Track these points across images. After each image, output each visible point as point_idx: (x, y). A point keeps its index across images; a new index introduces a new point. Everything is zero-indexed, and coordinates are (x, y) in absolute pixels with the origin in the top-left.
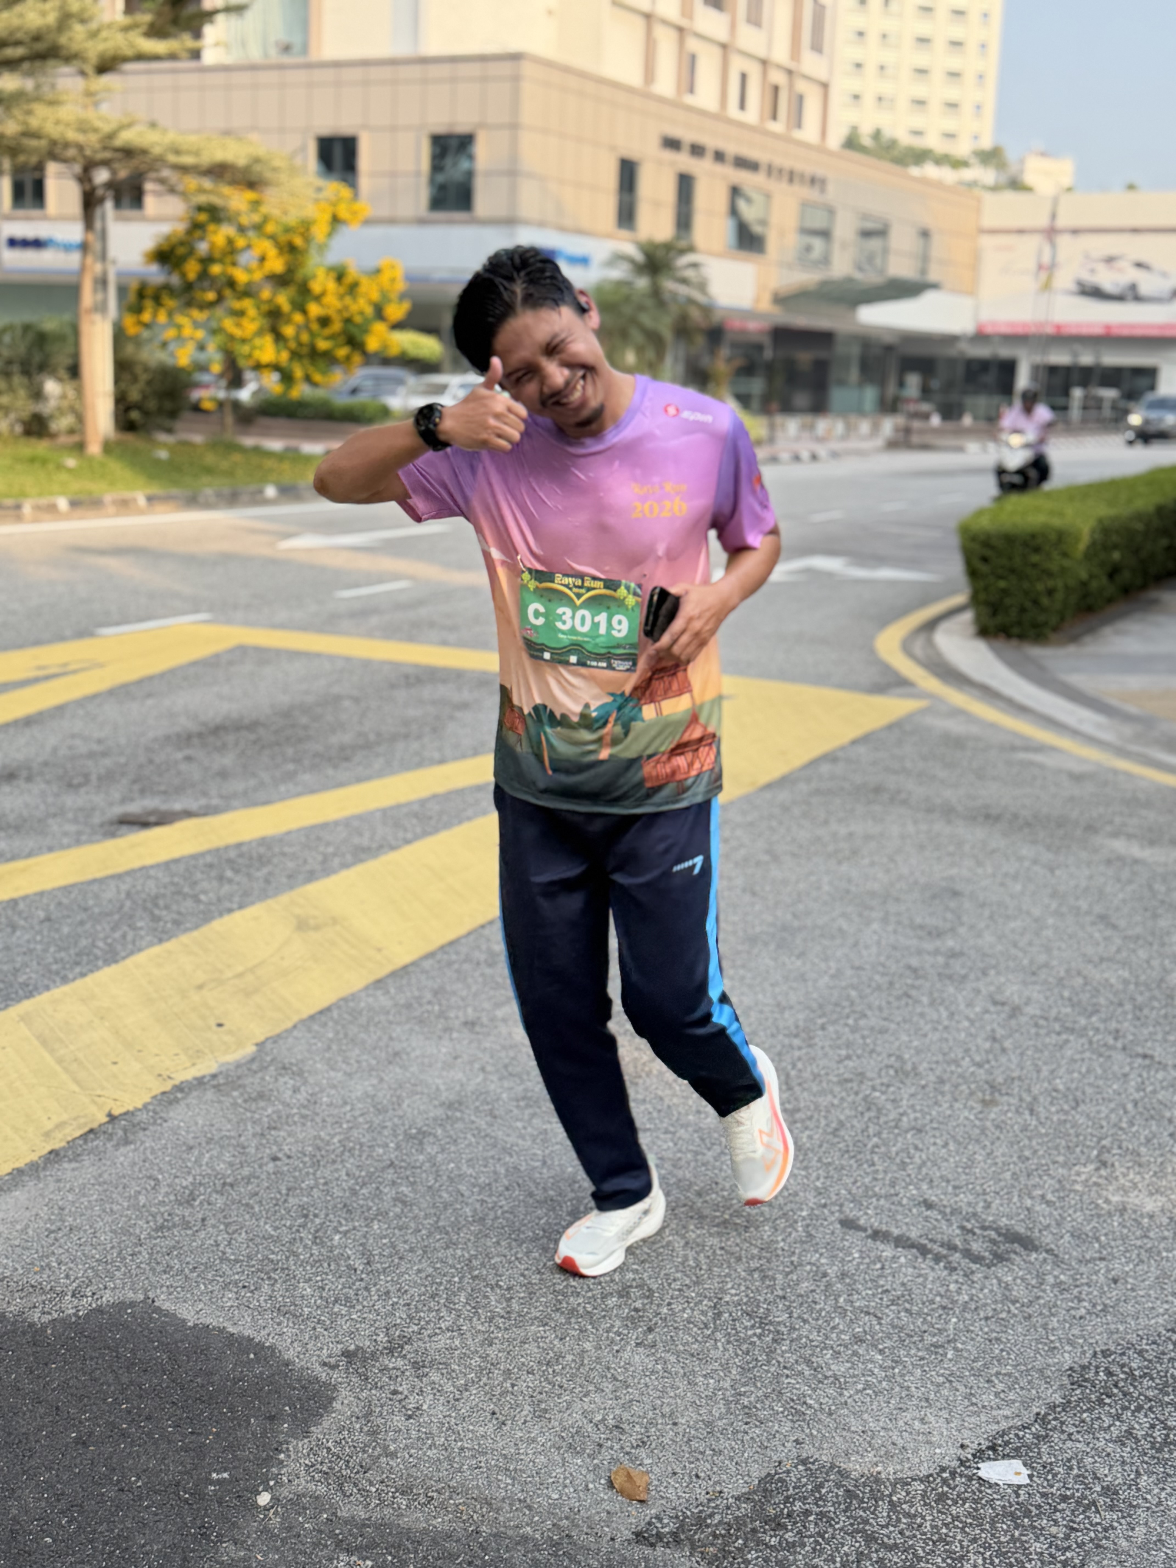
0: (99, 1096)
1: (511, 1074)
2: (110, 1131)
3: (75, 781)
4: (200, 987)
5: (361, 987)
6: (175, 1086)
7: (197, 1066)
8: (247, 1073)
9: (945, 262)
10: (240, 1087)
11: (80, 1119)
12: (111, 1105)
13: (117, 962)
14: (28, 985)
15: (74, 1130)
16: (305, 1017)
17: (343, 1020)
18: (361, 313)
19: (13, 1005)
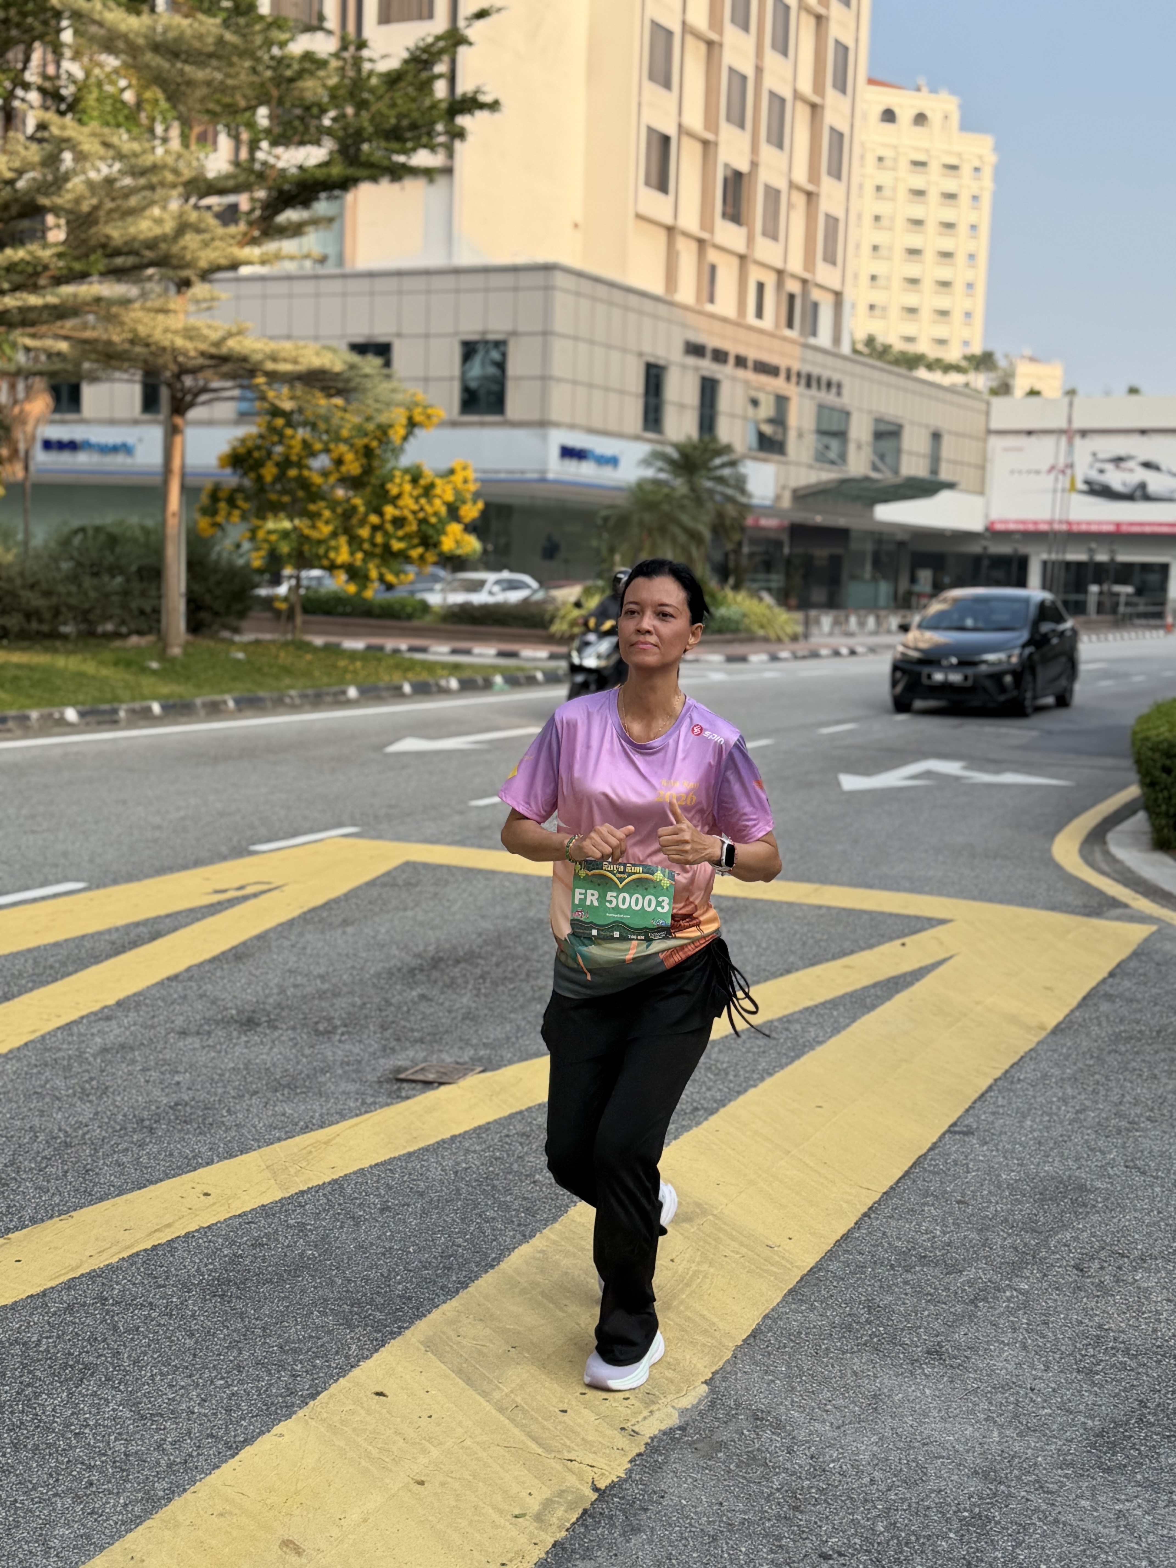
0: (569, 1461)
1: (1029, 1428)
2: (606, 1511)
3: (321, 1027)
5: (779, 1300)
6: (647, 1444)
7: (657, 1415)
8: (717, 1424)
9: (955, 462)
10: (721, 1445)
11: (565, 1495)
12: (590, 1474)
13: (492, 1267)
14: (410, 1298)
15: (566, 1512)
16: (740, 1343)
17: (785, 1347)
18: (436, 514)
19: (407, 1328)
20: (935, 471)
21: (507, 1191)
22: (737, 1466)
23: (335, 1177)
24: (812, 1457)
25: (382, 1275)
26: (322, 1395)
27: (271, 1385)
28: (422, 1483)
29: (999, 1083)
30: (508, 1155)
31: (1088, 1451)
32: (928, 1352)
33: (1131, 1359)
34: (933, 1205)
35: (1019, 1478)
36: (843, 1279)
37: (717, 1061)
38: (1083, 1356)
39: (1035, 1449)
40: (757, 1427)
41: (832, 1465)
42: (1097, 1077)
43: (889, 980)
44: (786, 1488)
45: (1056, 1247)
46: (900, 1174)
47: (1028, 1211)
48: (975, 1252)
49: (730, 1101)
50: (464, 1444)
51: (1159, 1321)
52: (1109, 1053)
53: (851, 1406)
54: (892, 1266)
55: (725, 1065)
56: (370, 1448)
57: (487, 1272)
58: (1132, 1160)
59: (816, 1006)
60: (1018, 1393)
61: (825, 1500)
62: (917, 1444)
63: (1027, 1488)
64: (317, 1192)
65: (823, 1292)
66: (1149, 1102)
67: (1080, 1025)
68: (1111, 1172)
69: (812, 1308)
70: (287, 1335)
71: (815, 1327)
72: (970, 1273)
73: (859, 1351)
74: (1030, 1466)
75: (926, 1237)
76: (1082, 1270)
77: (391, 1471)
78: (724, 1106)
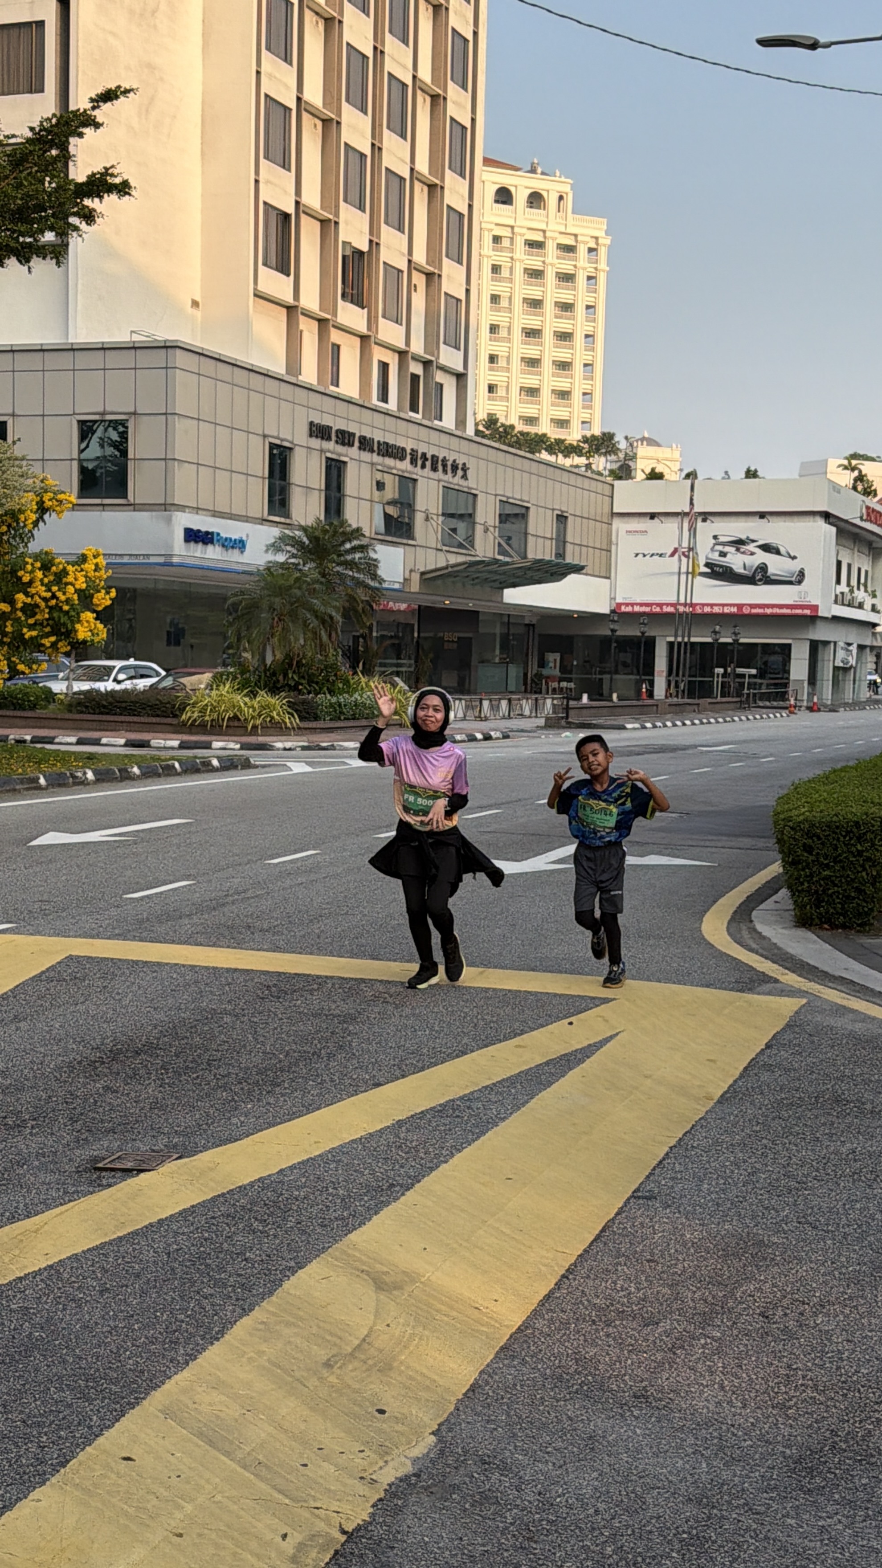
0: (317, 1508)
1: (733, 1459)
2: (356, 1551)
4: (328, 1365)
5: (492, 1357)
6: (386, 1490)
7: (391, 1464)
8: (448, 1470)
9: (580, 545)
10: (454, 1488)
11: (316, 1538)
12: (336, 1519)
13: (218, 1339)
14: (142, 1372)
15: (319, 1553)
16: (460, 1397)
17: (503, 1398)
18: (68, 601)
19: (144, 1398)
20: (561, 555)
21: (221, 1269)
22: (472, 1505)
23: (50, 1263)
24: (540, 1494)
25: (111, 1352)
26: (71, 1463)
27: (20, 1456)
28: (180, 1535)
29: (675, 1150)
30: (217, 1236)
31: (788, 1477)
32: (635, 1397)
33: (820, 1395)
34: (625, 1264)
35: (729, 1503)
36: (549, 1335)
37: (406, 1140)
38: (776, 1393)
39: (741, 1476)
40: (486, 1470)
41: (558, 1500)
42: (765, 1141)
43: (561, 1058)
44: (518, 1522)
45: (742, 1298)
46: (592, 1238)
47: (713, 1267)
48: (668, 1305)
49: (424, 1176)
50: (215, 1499)
51: (841, 1359)
52: (773, 1119)
53: (570, 1448)
54: (594, 1322)
55: (414, 1144)
56: (126, 1507)
57: (212, 1344)
58: (804, 1217)
59: (494, 1084)
60: (721, 1428)
61: (556, 1531)
62: (634, 1478)
63: (737, 1511)
64: (34, 1278)
65: (532, 1348)
66: (814, 1163)
67: (744, 1094)
68: (786, 1228)
69: (524, 1362)
70: (27, 1410)
71: (528, 1379)
72: (666, 1325)
73: (571, 1398)
74: (738, 1492)
75: (622, 1294)
76: (767, 1317)
77: (148, 1526)
78: (419, 1181)
